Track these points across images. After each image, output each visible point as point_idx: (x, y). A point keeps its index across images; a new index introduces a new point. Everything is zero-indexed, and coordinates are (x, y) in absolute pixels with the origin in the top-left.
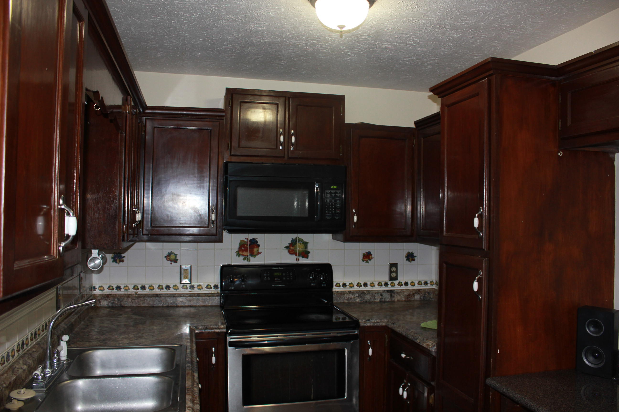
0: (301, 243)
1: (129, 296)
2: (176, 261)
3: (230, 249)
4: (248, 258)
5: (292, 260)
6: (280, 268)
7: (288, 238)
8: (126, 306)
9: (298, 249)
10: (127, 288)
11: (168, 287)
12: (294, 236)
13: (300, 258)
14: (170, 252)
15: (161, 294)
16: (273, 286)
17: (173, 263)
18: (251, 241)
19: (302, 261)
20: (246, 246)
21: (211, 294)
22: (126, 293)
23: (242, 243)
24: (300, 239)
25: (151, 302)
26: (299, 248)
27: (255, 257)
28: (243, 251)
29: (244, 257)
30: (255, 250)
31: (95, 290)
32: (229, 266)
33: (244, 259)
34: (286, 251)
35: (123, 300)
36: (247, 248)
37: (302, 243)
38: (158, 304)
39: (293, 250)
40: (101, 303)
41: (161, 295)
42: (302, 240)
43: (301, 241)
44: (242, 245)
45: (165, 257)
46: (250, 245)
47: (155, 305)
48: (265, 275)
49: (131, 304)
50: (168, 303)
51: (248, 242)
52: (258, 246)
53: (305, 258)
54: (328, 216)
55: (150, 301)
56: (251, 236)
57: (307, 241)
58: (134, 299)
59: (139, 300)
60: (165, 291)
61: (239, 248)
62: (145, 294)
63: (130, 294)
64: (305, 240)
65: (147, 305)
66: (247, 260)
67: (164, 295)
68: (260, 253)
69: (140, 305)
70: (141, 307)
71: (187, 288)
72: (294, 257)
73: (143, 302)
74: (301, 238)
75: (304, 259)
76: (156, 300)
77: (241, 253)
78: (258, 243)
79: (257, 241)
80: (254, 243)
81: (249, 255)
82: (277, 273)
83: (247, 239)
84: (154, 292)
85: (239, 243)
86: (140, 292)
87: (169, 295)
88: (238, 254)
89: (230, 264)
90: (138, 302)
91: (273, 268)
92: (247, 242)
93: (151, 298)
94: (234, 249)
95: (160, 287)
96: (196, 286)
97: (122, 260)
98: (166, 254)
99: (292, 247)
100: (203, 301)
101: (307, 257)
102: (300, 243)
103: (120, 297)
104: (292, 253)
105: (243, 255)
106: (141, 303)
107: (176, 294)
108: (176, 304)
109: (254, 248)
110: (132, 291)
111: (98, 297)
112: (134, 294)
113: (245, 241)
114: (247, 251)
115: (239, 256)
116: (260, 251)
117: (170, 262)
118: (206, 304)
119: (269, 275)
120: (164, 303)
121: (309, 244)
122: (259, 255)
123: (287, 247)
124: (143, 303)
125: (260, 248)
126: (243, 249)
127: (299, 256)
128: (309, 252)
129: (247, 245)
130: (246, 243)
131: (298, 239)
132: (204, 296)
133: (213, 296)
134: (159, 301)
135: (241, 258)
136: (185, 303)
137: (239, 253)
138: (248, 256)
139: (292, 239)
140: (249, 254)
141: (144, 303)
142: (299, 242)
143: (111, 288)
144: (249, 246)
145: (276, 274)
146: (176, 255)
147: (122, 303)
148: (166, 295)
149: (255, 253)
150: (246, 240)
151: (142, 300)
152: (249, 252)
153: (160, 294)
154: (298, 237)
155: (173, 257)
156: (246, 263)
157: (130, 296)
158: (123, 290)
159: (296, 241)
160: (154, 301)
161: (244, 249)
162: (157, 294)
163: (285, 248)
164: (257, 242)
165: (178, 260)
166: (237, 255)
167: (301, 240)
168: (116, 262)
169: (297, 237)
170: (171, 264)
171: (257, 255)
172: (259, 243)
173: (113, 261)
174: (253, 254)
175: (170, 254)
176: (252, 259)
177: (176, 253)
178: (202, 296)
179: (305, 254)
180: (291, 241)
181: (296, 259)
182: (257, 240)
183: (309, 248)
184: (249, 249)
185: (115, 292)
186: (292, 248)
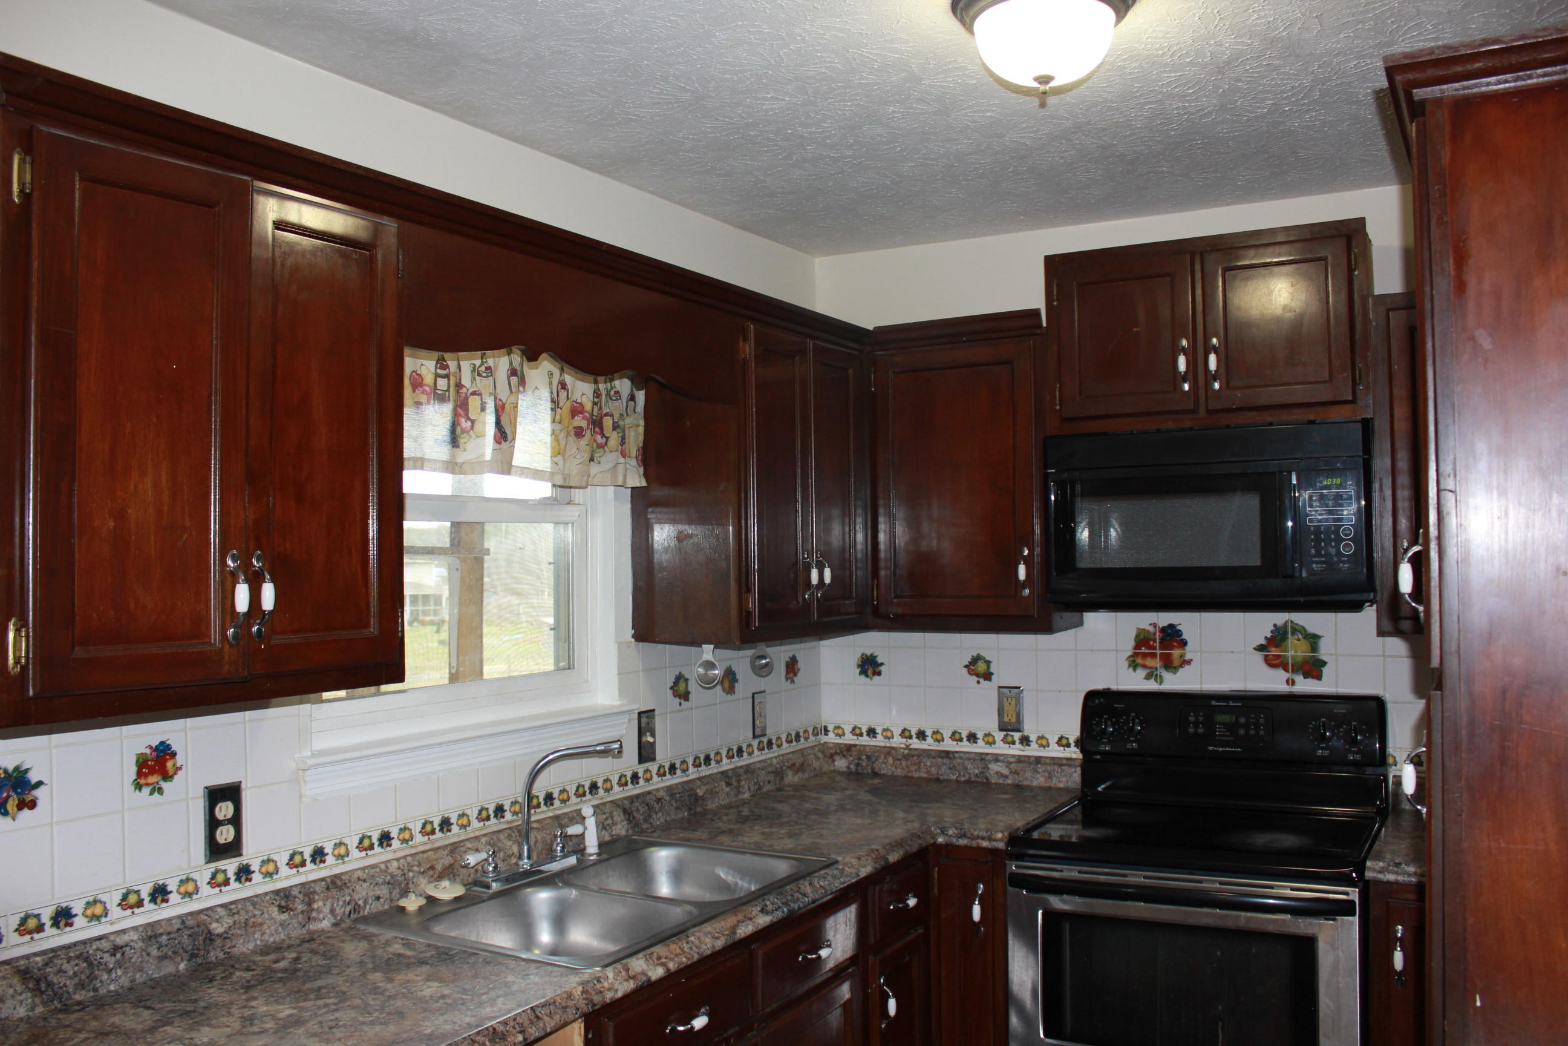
0: (1300, 636)
1: (889, 751)
2: (988, 676)
3: (1113, 651)
4: (1156, 675)
5: (1274, 682)
6: (1231, 703)
7: (1262, 624)
8: (882, 772)
9: (1291, 653)
10: (889, 734)
11: (972, 737)
12: (1280, 618)
13: (1299, 678)
14: (975, 655)
15: (957, 752)
16: (1211, 748)
17: (982, 680)
18: (1163, 630)
19: (1305, 686)
20: (1151, 643)
21: (1067, 759)
22: (888, 745)
23: (1142, 636)
24: (1297, 627)
25: (933, 769)
26: (1295, 650)
27: (1175, 673)
28: (1145, 655)
29: (1147, 671)
30: (1176, 653)
31: (826, 734)
32: (1106, 693)
33: (1148, 677)
34: (1259, 657)
35: (876, 760)
36: (1155, 648)
37: (1304, 638)
38: (948, 775)
39: (1279, 656)
40: (836, 763)
41: (956, 755)
42: (1304, 628)
43: (1300, 632)
44: (1142, 641)
45: (966, 666)
46: (1162, 640)
47: (941, 778)
48: (1192, 719)
49: (893, 769)
50: (970, 774)
51: (1158, 634)
52: (1184, 644)
53: (1313, 677)
54: (1317, 563)
55: (931, 767)
56: (1165, 618)
57: (1318, 633)
58: (899, 760)
59: (909, 763)
60: (966, 746)
61: (1136, 648)
62: (924, 750)
63: (892, 748)
64: (1311, 629)
65: (925, 776)
66: (1156, 680)
67: (962, 755)
68: (1189, 662)
69: (910, 774)
70: (912, 777)
71: (1013, 743)
72: (1281, 675)
73: (916, 767)
74: (1300, 624)
75: (1310, 681)
76: (944, 764)
77: (1139, 661)
78: (1181, 635)
79: (1180, 631)
80: (1172, 637)
81: (1161, 667)
82: (1224, 716)
83: (1154, 625)
84: (943, 747)
85: (1134, 637)
86: (915, 744)
87: (972, 756)
88: (1133, 664)
89: (1108, 689)
90: (907, 767)
91: (1214, 703)
92: (1155, 634)
93: (934, 760)
94: (1123, 651)
95: (956, 736)
96: (1033, 738)
97: (877, 670)
98: (967, 660)
99: (1276, 647)
100: (1047, 774)
101: (1319, 677)
102: (1296, 637)
103: (871, 755)
104: (1273, 663)
105: (1144, 666)
106: (913, 768)
107: (987, 754)
108: (987, 779)
109: (1172, 648)
110: (898, 741)
111: (831, 749)
112: (901, 748)
113: (1148, 631)
114: (1154, 655)
115: (1135, 669)
116: (1187, 658)
117: (975, 679)
118: (1054, 783)
119: (1201, 719)
120: (960, 774)
121: (1322, 639)
122: (1187, 667)
123: (1260, 648)
124: (916, 770)
125: (1188, 648)
126: (1144, 650)
127: (1293, 671)
128: (1324, 663)
129: (1155, 641)
130: (1152, 637)
131: (1292, 627)
132: (1049, 764)
133: (1070, 766)
134: (950, 768)
135: (1141, 673)
136: (1006, 777)
137: (1134, 661)
138: (1156, 669)
139: (1275, 625)
140: (1158, 665)
141: (918, 770)
142: (1293, 633)
143: (858, 731)
144: (1160, 643)
145: (1220, 718)
146: (988, 663)
147: (875, 766)
148: (967, 755)
149: (1176, 663)
150: (1151, 629)
151: (915, 764)
152: (1160, 660)
153: (953, 752)
154: (1292, 622)
155: (981, 667)
156: (1151, 686)
157: (893, 752)
158: (880, 737)
159: (1285, 632)
160: (939, 768)
161: (1147, 651)
162: (947, 752)
163: (1255, 649)
164: (1179, 633)
165: (992, 674)
166: (1130, 666)
167: (1297, 629)
168: (867, 676)
169: (1287, 622)
170: (978, 682)
171: (1181, 666)
172: (1184, 636)
173: (861, 673)
174: (1169, 665)
175: (975, 660)
176: (1167, 675)
177: (988, 658)
178: (1046, 764)
179: (1313, 668)
180: (1272, 632)
181: (1287, 682)
182: (1179, 628)
183: (1324, 653)
184: (1158, 652)
185: (865, 740)
186: (1274, 652)
